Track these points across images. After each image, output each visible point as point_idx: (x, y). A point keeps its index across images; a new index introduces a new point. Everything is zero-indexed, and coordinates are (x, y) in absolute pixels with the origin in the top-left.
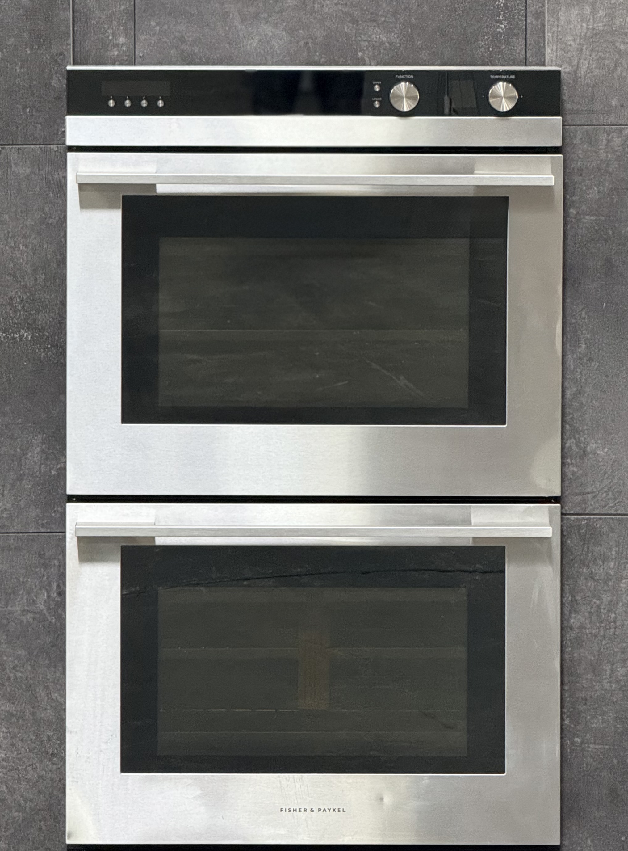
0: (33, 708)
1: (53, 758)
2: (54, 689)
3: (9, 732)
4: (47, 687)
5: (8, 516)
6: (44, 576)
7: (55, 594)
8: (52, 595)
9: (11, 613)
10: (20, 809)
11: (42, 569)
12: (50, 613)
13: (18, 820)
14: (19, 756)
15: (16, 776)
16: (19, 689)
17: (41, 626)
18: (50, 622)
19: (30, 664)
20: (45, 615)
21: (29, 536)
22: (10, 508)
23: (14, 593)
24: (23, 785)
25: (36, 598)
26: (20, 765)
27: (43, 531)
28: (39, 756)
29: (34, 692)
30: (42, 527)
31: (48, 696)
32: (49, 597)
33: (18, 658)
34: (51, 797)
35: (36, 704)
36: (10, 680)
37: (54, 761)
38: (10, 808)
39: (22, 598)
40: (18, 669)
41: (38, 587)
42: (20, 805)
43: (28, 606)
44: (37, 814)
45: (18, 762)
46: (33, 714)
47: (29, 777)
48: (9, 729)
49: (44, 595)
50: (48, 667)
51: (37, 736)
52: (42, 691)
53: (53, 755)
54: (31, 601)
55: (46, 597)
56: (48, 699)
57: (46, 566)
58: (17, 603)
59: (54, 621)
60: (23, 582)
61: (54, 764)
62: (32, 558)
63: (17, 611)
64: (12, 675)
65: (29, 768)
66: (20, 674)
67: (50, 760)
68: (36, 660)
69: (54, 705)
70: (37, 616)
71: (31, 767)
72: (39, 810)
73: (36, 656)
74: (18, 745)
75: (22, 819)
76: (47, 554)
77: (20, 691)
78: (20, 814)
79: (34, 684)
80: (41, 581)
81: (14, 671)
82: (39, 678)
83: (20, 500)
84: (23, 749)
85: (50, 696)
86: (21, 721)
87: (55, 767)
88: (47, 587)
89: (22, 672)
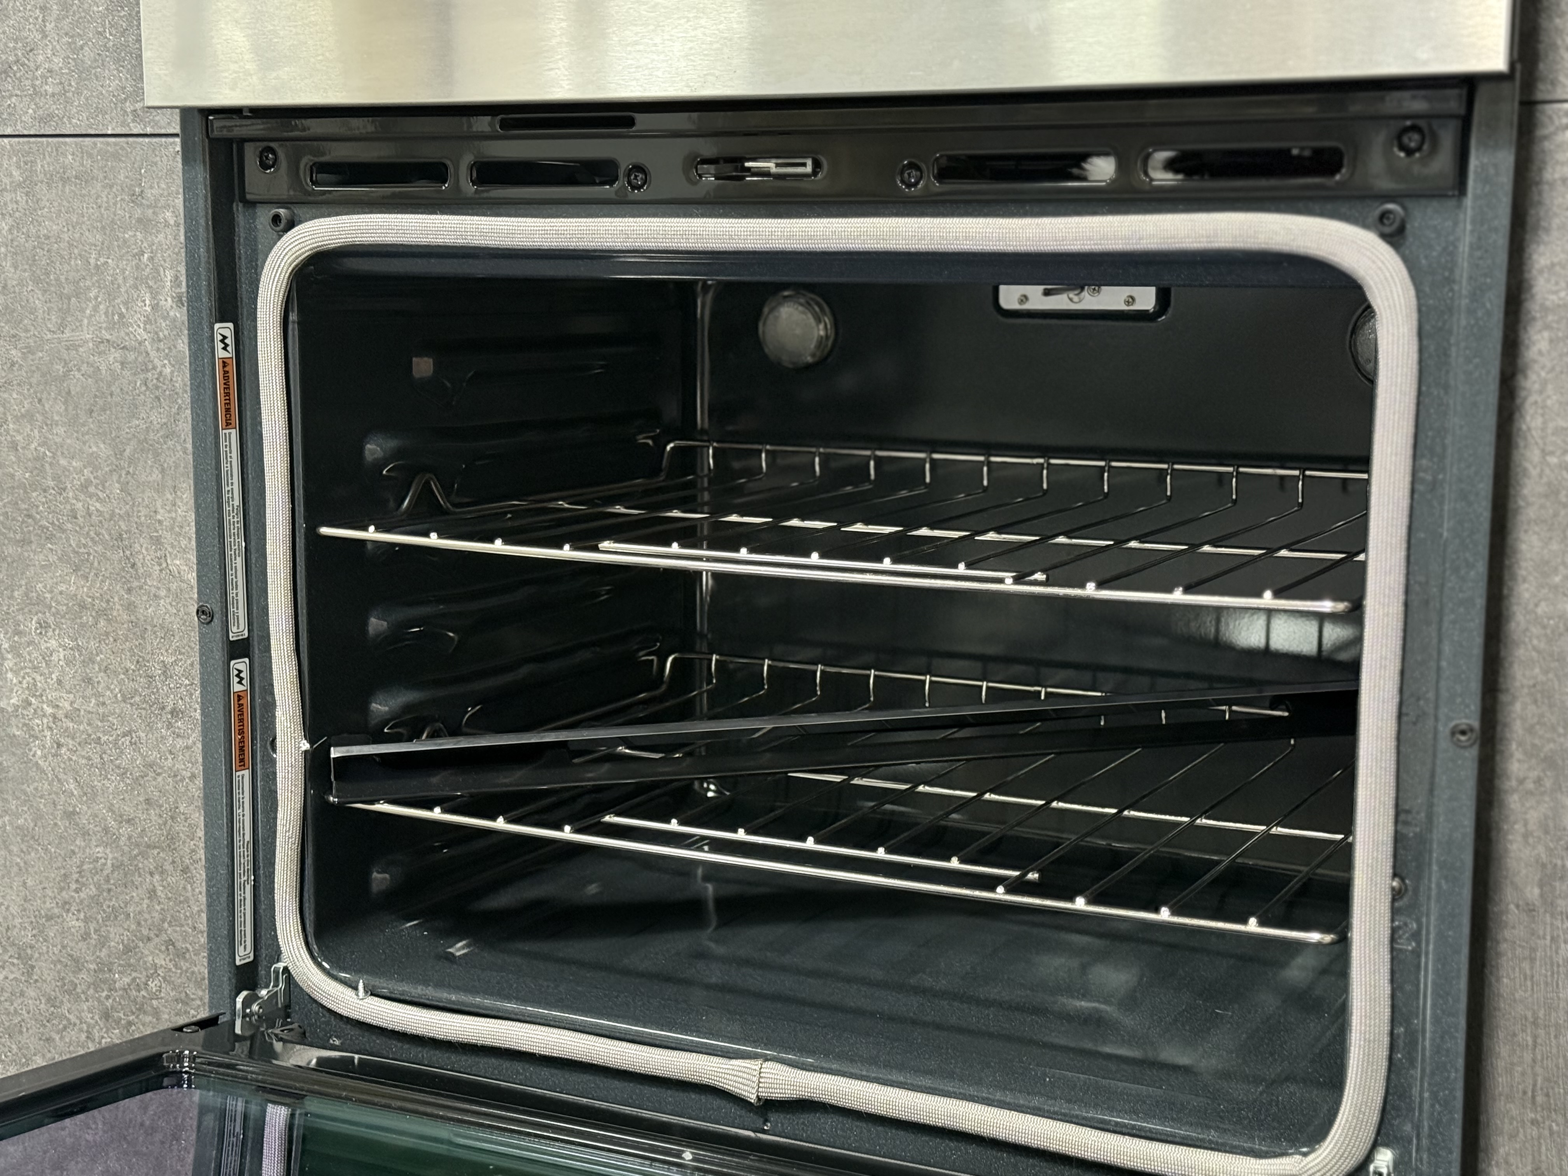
0: (129, 591)
1: (176, 721)
2: (173, 546)
3: (78, 648)
4: (157, 541)
5: (57, 90)
6: (142, 253)
7: (169, 299)
8: (162, 303)
9: (72, 347)
10: (109, 838)
11: (138, 234)
12: (158, 350)
13: (105, 864)
14: (101, 711)
15: (96, 760)
16: (95, 543)
17: (138, 384)
18: (161, 372)
19: (118, 482)
20: (147, 353)
21: (108, 144)
22: (61, 68)
23: (77, 297)
24: (113, 783)
25: (127, 309)
26: (105, 734)
27: (135, 131)
28: (143, 712)
29: (128, 553)
30: (134, 121)
31: (160, 565)
32: (155, 307)
33: (92, 462)
34: (172, 818)
35: (136, 584)
36: (76, 518)
37: (179, 728)
38: (85, 834)
39: (96, 309)
40: (92, 489)
41: (131, 282)
42: (106, 830)
43: (106, 329)
44: (144, 855)
45: (100, 724)
46: (130, 607)
47: (124, 762)
48: (76, 639)
49: (144, 301)
50: (159, 489)
51: (138, 662)
52: (147, 549)
53: (174, 712)
54: (116, 317)
55: (148, 309)
56: (161, 571)
57: (144, 223)
58: (86, 321)
59: (168, 370)
60: (97, 267)
61: (178, 736)
62: (115, 204)
63: (86, 342)
64: (79, 505)
65: (123, 740)
66: (98, 505)
67: (170, 725)
68: (131, 471)
69: (174, 586)
70: (131, 356)
71: (128, 738)
72: (148, 846)
73: (131, 461)
74: (98, 682)
75: (113, 865)
76: (148, 193)
77: (99, 548)
78: (108, 851)
79: (128, 532)
80: (137, 267)
81: (82, 497)
82: (139, 517)
83: (82, 48)
84: (108, 693)
85: (164, 565)
86: (102, 623)
87: (180, 743)
88: (151, 283)
89: (99, 499)
